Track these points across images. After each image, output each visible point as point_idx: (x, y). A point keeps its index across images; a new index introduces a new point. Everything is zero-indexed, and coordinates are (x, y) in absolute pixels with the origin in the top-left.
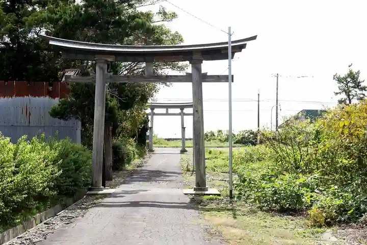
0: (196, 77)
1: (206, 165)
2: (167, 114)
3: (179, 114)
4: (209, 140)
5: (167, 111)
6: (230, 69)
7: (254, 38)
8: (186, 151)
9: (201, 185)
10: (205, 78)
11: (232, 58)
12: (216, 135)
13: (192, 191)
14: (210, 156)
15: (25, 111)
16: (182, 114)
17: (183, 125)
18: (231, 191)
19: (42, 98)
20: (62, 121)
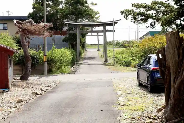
0: (104, 31)
1: (108, 55)
2: (92, 35)
3: (97, 35)
4: (109, 45)
5: (92, 34)
6: (114, 29)
7: (120, 20)
8: (100, 50)
9: (106, 60)
10: (107, 31)
11: (114, 25)
12: (112, 42)
13: (104, 62)
14: (109, 52)
15: (53, 39)
16: (98, 35)
17: (98, 40)
18: (114, 62)
19: (58, 36)
20: (66, 43)
